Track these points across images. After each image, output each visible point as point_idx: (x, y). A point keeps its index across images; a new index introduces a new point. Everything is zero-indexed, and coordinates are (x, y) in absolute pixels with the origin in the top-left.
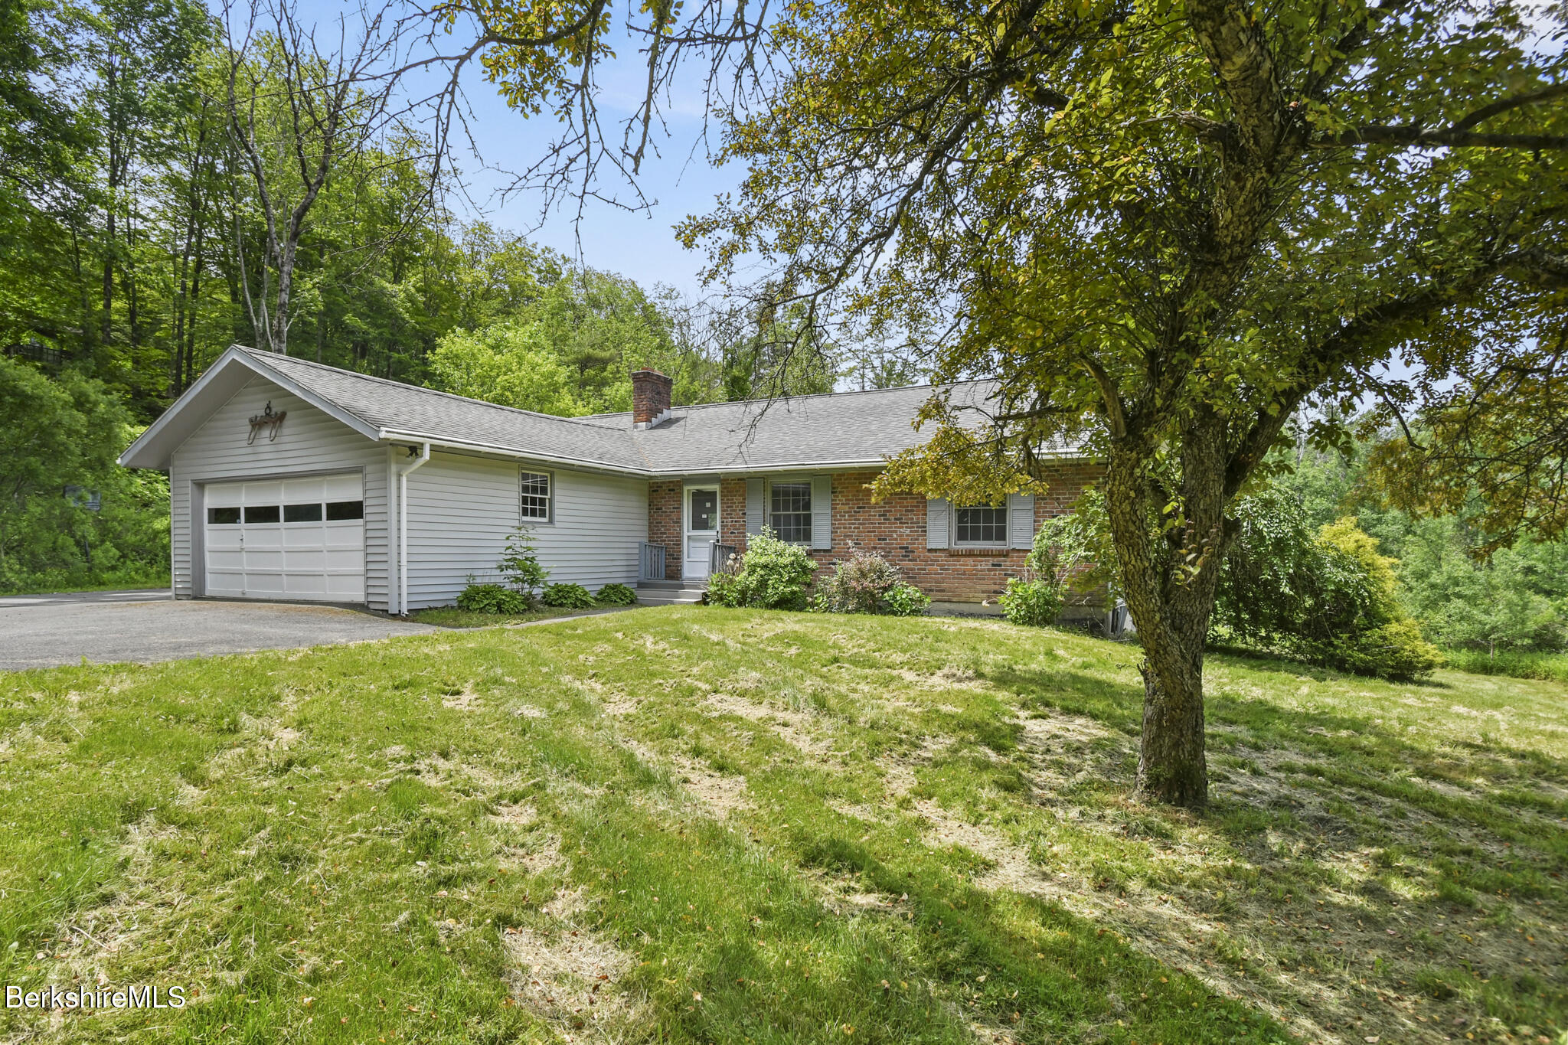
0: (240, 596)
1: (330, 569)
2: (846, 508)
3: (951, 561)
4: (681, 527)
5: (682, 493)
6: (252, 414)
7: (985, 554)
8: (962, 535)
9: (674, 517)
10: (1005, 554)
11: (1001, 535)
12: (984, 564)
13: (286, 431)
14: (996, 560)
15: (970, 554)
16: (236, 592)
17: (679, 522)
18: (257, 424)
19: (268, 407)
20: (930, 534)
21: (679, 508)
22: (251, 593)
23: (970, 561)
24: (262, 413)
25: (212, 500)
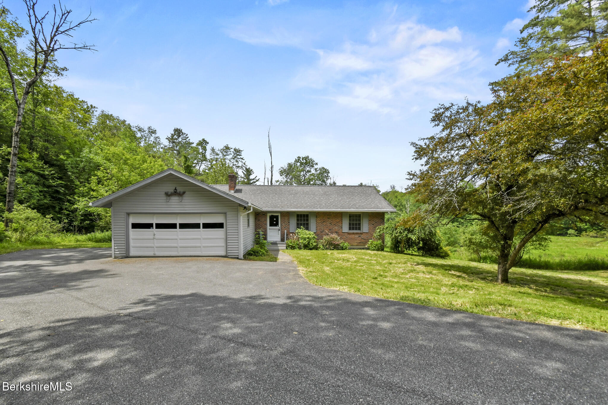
0: (153, 255)
1: (204, 245)
2: (320, 221)
3: (348, 235)
4: (267, 226)
5: (266, 216)
6: (167, 191)
7: (357, 234)
8: (350, 229)
9: (265, 223)
10: (361, 234)
11: (359, 229)
12: (357, 236)
13: (184, 198)
14: (359, 235)
15: (353, 234)
16: (151, 254)
17: (266, 224)
18: (168, 195)
19: (176, 189)
20: (343, 228)
21: (266, 220)
22: (158, 254)
23: (353, 235)
24: (173, 191)
25: (133, 220)
